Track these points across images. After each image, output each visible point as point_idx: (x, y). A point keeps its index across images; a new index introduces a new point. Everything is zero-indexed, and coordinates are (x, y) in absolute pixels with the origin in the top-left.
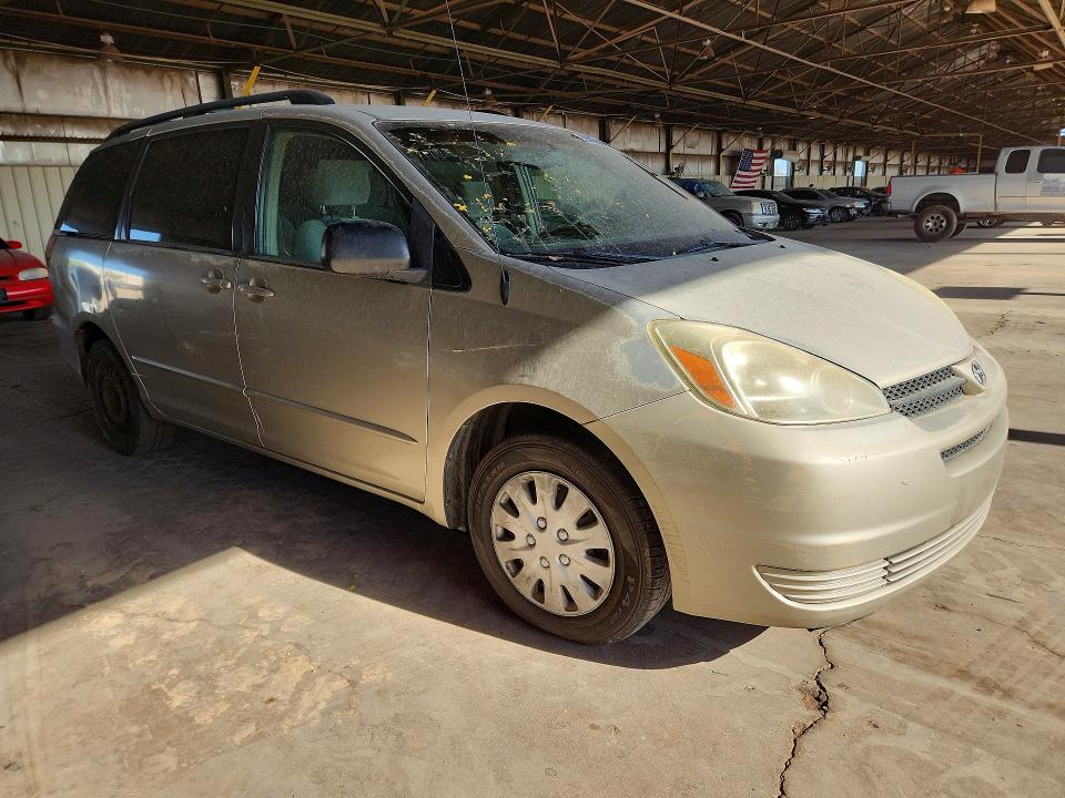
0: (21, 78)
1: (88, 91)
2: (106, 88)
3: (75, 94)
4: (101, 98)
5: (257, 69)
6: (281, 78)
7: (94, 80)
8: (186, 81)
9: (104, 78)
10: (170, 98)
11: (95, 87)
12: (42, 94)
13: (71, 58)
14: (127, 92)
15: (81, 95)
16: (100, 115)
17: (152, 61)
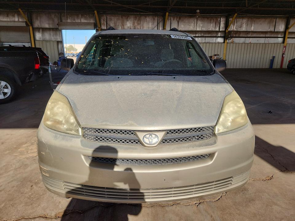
0: (179, 23)
1: (192, 25)
2: (197, 23)
3: (189, 25)
4: (195, 26)
5: (236, 14)
6: (245, 16)
7: (194, 22)
8: (217, 20)
9: (197, 21)
10: (212, 25)
11: (194, 24)
12: (182, 26)
13: (191, 17)
14: (202, 24)
15: (191, 25)
16: (194, 30)
17: (209, 15)
